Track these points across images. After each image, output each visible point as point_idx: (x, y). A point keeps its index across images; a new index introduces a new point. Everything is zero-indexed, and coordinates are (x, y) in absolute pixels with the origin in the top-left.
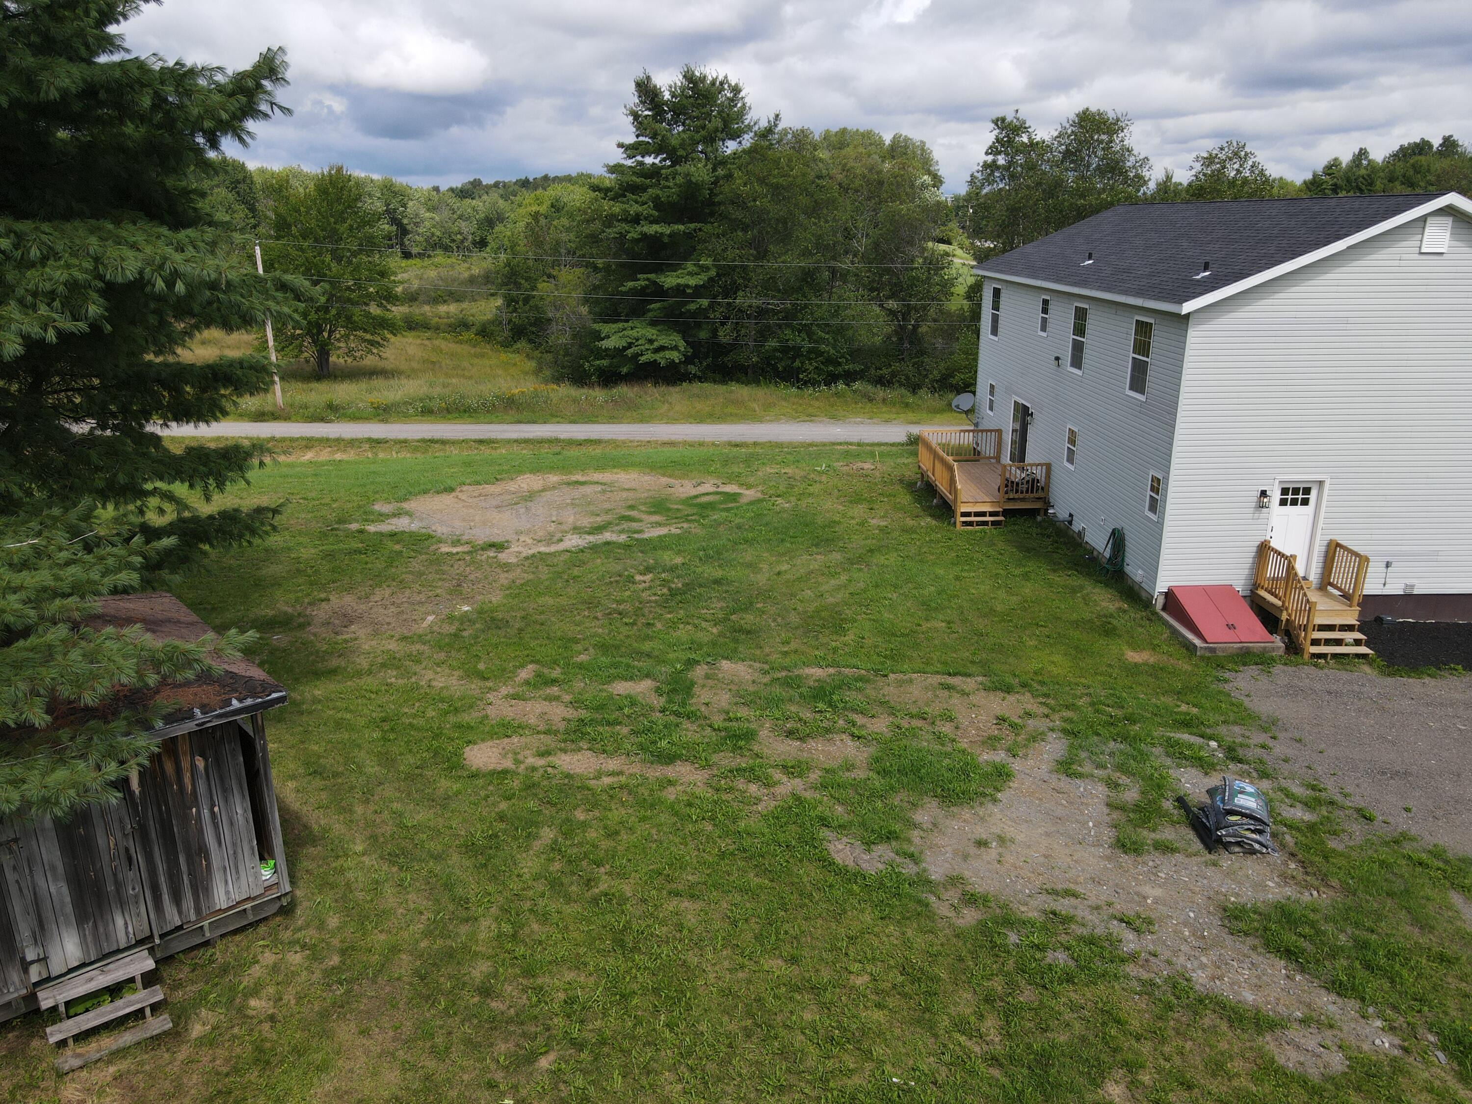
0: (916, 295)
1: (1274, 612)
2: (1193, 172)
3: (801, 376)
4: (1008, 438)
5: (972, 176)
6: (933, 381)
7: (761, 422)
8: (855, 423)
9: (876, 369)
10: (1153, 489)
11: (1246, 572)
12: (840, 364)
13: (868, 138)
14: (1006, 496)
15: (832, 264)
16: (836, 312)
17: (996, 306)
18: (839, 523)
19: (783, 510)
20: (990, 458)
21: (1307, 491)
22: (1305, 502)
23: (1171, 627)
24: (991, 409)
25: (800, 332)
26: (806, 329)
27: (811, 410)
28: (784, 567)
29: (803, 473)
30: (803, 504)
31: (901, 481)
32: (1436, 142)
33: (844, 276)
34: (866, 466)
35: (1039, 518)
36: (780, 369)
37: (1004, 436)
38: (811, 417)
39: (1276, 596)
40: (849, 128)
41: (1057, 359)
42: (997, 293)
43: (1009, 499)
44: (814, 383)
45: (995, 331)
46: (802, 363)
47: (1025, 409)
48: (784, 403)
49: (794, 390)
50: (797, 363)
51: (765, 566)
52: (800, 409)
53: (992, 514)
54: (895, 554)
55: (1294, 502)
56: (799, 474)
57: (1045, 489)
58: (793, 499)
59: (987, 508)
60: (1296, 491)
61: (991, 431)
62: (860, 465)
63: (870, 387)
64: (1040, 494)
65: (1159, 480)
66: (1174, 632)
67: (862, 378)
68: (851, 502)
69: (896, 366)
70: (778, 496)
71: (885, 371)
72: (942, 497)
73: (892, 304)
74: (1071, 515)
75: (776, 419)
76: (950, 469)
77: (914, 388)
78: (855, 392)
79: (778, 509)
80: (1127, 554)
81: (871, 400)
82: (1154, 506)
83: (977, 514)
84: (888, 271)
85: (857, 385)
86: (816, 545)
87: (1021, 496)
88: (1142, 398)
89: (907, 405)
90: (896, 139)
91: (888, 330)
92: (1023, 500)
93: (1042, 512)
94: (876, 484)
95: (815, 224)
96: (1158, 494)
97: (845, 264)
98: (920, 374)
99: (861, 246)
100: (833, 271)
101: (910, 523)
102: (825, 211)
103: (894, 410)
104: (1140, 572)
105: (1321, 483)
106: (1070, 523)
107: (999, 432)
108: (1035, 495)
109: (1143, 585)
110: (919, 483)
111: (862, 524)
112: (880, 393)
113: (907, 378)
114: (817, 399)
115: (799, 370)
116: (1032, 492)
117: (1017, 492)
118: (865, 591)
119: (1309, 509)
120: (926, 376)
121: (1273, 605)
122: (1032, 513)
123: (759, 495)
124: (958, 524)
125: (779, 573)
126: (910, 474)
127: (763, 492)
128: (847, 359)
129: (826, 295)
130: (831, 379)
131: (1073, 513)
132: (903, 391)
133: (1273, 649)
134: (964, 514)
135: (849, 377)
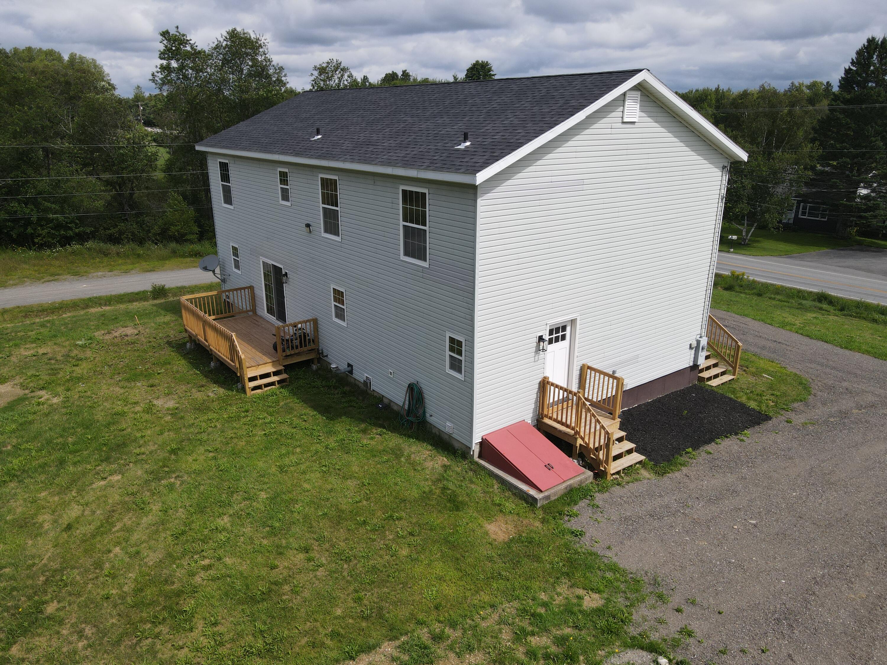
0: (126, 168)
1: (570, 441)
2: (313, 78)
3: (36, 240)
4: (261, 293)
5: (153, 75)
6: (155, 235)
7: (5, 287)
8: (98, 277)
9: (105, 229)
10: (452, 349)
11: (533, 406)
12: (70, 229)
13: (51, 55)
14: (284, 354)
15: (45, 144)
16: (57, 185)
17: (225, 177)
18: (123, 414)
19: (53, 409)
20: (247, 311)
21: (564, 328)
22: (563, 338)
23: (497, 477)
24: (237, 266)
25: (26, 204)
26: (34, 201)
27: (52, 270)
28: (74, 511)
29: (64, 351)
30: (74, 395)
31: (169, 343)
32: (400, 74)
33: (57, 155)
34: (130, 331)
35: (314, 367)
36: (14, 236)
37: (257, 291)
38: (54, 277)
39: (568, 426)
40: (33, 47)
41: (308, 226)
42: (224, 167)
43: (286, 356)
44: (50, 246)
45: (228, 199)
46: (35, 229)
47: (277, 270)
48: (24, 266)
49: (31, 253)
50: (29, 230)
51: (45, 518)
52: (42, 269)
53: (275, 374)
54: (202, 449)
55: (557, 340)
56: (60, 353)
57: (315, 340)
58: (60, 389)
59: (269, 369)
60: (557, 330)
61: (244, 288)
62: (121, 331)
63: (102, 244)
64: (312, 346)
65: (460, 343)
66: (502, 481)
67: (94, 237)
68: (128, 380)
69: (122, 226)
70: (43, 388)
71: (112, 231)
72: (218, 360)
73: (106, 176)
74: (349, 365)
75: (20, 282)
76: (229, 339)
77: (141, 242)
78: (89, 249)
79: (45, 408)
80: (427, 406)
81: (106, 255)
82: (456, 365)
83: (263, 376)
84: (99, 150)
85: (89, 244)
86: (107, 459)
87: (297, 351)
88: (425, 264)
89: (139, 256)
90: (73, 57)
91: (108, 196)
92: (298, 354)
93: (316, 361)
94: (145, 351)
95: (19, 110)
96: (460, 354)
97: (58, 145)
98: (144, 230)
99: (69, 130)
100: (46, 150)
101: (199, 396)
102: (27, 100)
103: (128, 261)
104: (448, 424)
105: (573, 322)
106: (351, 372)
107: (251, 288)
108: (309, 347)
109: (454, 436)
110: (188, 345)
111: (149, 410)
112: (113, 248)
113: (133, 234)
114: (56, 258)
115: (32, 236)
116: (306, 346)
117: (293, 348)
118: (188, 524)
119: (566, 343)
120: (149, 231)
121: (566, 434)
122: (308, 363)
123: (19, 392)
124: (248, 390)
125: (69, 527)
126: (173, 334)
127: (23, 386)
128: (76, 224)
129: (45, 172)
130: (66, 241)
131: (351, 363)
132: (132, 245)
133: (586, 479)
134: (252, 379)
135: (82, 238)
